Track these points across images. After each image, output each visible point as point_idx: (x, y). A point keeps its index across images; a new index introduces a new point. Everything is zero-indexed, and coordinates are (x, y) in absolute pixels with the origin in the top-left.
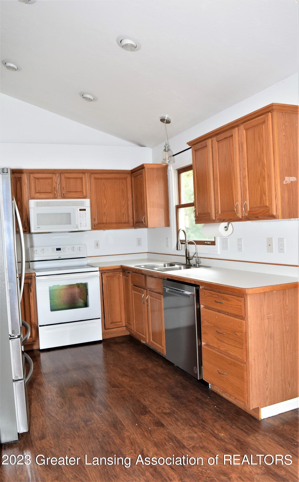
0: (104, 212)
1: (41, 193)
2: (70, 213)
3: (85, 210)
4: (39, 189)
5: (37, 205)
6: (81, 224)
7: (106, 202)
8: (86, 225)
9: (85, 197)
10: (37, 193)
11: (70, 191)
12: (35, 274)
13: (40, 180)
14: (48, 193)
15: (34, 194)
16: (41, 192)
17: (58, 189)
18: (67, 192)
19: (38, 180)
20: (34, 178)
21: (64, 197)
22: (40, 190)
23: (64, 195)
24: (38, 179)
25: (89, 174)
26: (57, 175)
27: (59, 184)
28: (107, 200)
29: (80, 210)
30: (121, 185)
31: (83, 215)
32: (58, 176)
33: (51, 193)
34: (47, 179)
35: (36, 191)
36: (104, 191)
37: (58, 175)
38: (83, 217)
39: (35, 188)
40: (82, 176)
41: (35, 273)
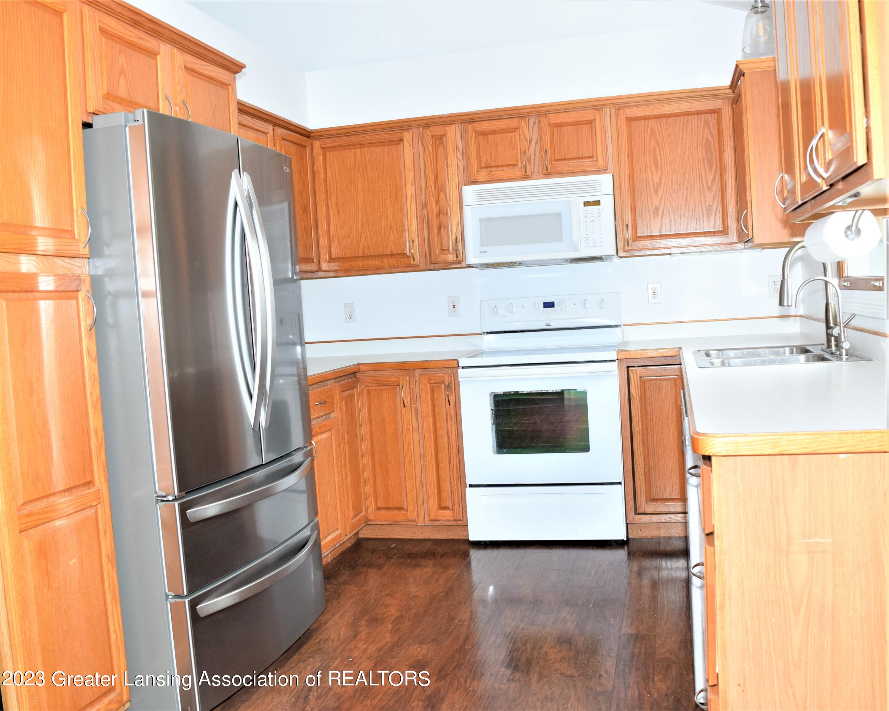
0: (654, 206)
1: (493, 167)
2: (560, 214)
3: (598, 203)
4: (487, 160)
5: (480, 196)
6: (587, 239)
7: (661, 179)
8: (601, 242)
9: (602, 171)
10: (482, 168)
11: (563, 157)
12: (458, 361)
13: (489, 136)
14: (510, 168)
15: (476, 170)
16: (493, 164)
17: (535, 155)
18: (556, 160)
19: (485, 137)
20: (476, 132)
21: (547, 174)
22: (489, 161)
23: (547, 170)
24: (485, 134)
25: (613, 111)
26: (532, 121)
27: (537, 142)
28: (662, 173)
29: (586, 204)
30: (704, 130)
31: (592, 217)
32: (534, 123)
33: (516, 167)
34: (506, 132)
35: (480, 164)
36: (654, 149)
37: (534, 120)
38: (593, 221)
39: (479, 158)
40: (595, 116)
41: (457, 359)
